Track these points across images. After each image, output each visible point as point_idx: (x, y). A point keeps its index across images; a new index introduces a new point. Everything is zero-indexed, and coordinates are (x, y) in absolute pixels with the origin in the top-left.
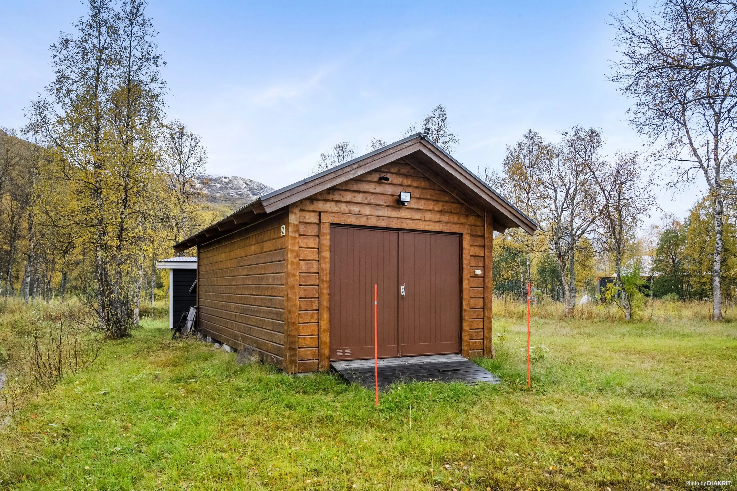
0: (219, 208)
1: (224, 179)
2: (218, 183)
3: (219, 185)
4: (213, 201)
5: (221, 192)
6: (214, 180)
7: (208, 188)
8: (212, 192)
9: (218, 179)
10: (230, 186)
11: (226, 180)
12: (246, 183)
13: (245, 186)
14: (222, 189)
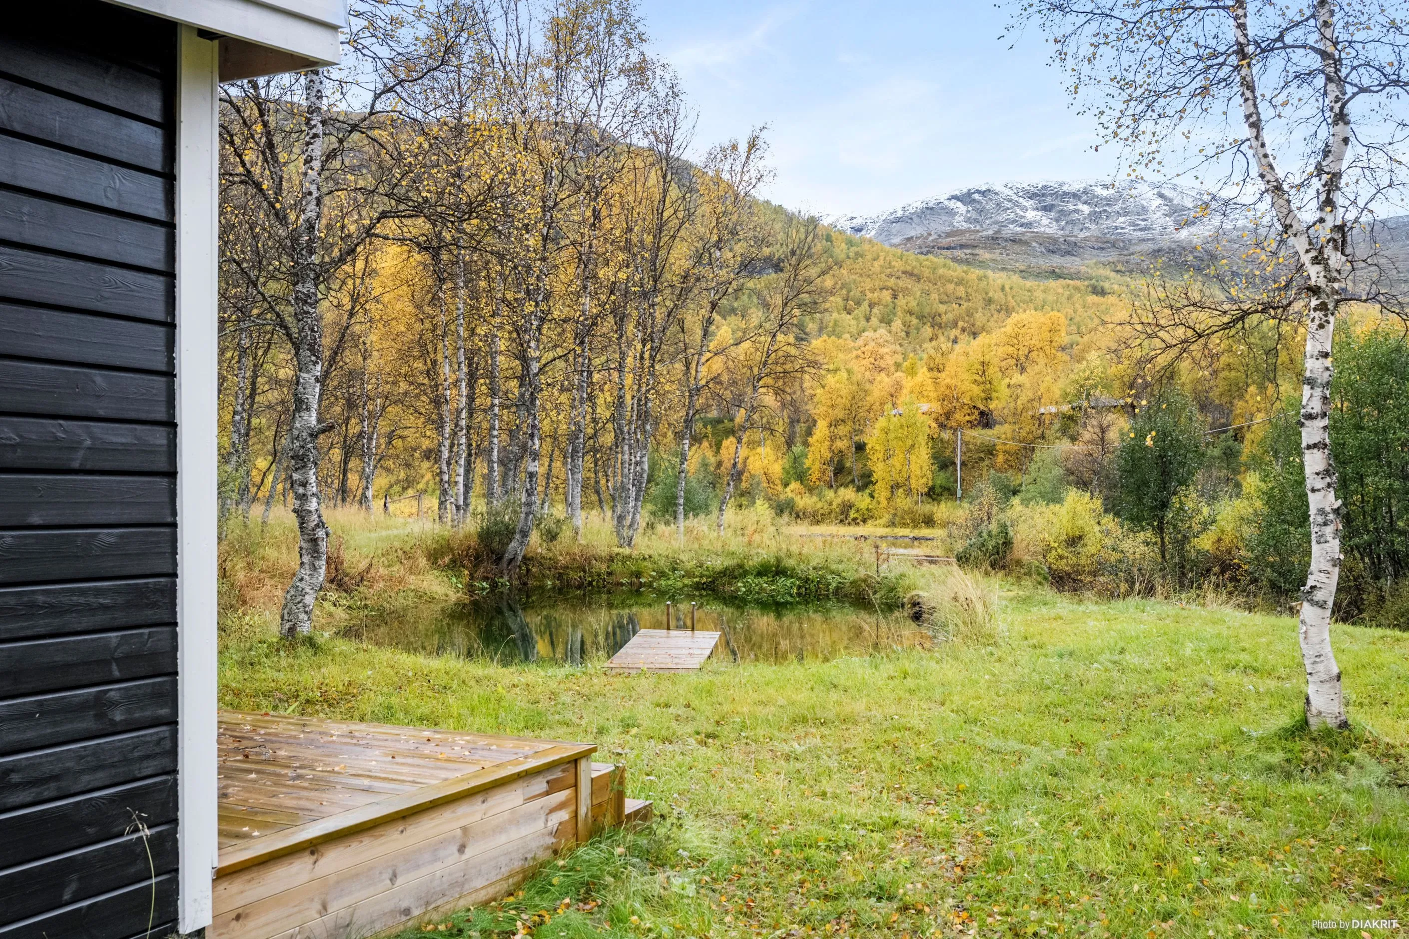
0: (1083, 269)
1: (1100, 191)
2: (1085, 203)
3: (1086, 209)
4: (1068, 253)
5: (1093, 227)
6: (1075, 196)
7: (1057, 220)
8: (1069, 227)
9: (1085, 192)
10: (1116, 208)
11: (1105, 193)
12: (1161, 196)
13: (1160, 201)
14: (1095, 217)
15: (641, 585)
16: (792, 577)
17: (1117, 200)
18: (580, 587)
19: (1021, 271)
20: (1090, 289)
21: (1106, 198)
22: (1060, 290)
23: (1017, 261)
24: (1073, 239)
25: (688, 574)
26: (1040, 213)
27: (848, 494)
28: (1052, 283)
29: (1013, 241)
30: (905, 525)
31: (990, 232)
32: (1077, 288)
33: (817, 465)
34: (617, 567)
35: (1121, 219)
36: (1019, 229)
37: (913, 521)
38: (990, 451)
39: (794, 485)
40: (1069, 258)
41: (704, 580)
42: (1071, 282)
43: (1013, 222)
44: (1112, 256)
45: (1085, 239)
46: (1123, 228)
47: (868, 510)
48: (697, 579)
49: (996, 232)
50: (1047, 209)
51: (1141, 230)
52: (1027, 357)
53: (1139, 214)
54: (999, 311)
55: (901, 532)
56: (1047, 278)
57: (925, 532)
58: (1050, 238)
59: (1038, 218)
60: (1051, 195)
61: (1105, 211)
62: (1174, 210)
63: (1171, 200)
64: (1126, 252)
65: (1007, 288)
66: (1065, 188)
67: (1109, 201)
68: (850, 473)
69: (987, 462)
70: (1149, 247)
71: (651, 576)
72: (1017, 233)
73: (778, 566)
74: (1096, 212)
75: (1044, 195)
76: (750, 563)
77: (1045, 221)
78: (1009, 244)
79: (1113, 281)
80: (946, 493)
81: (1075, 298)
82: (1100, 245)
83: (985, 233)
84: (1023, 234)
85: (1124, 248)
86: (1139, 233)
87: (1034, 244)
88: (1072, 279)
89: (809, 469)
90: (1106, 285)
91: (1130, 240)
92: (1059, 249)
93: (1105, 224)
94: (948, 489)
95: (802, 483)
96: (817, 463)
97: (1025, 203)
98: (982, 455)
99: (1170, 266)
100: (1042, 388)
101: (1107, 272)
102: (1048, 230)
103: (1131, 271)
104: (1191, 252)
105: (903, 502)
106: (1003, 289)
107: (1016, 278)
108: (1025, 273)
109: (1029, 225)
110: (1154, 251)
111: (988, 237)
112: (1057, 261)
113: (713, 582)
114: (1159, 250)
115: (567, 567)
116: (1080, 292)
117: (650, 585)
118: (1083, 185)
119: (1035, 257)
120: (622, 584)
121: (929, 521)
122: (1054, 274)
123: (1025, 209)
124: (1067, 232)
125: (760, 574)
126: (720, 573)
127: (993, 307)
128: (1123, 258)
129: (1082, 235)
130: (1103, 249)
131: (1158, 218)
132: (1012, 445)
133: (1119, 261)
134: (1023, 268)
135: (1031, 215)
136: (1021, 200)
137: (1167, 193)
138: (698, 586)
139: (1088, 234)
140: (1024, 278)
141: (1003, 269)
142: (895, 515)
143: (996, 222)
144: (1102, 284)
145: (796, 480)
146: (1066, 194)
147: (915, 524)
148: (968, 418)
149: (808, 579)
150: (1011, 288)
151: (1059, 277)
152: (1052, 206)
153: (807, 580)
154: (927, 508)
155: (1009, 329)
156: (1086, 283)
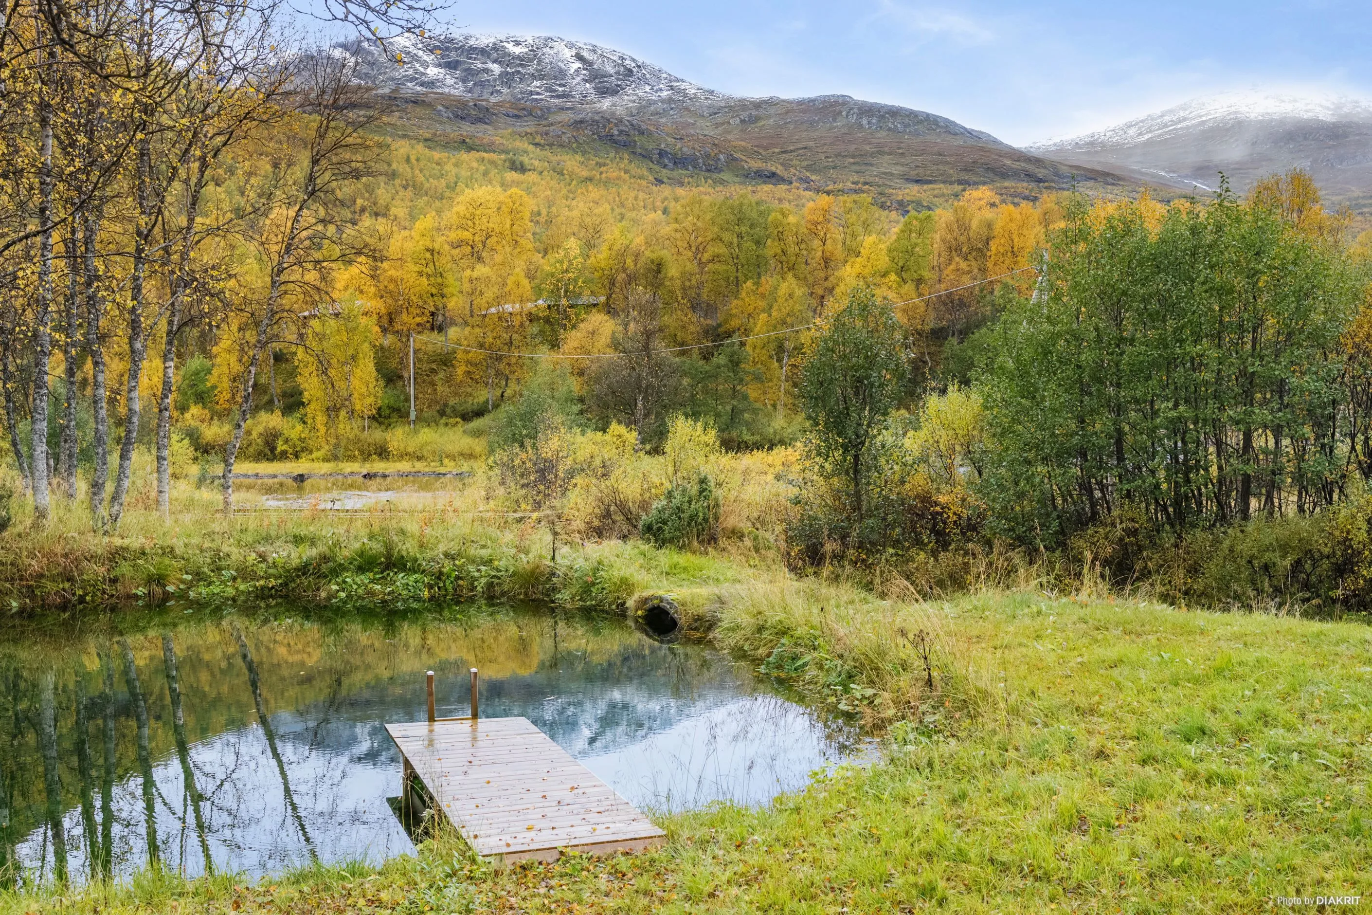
15: (167, 596)
16: (415, 572)
17: (531, 61)
18: (63, 607)
19: (426, 140)
20: (507, 164)
21: (518, 57)
22: (475, 165)
23: (420, 127)
24: (484, 103)
25: (244, 573)
26: (442, 71)
27: (271, 420)
28: (464, 156)
29: (415, 102)
30: (351, 458)
31: (387, 91)
32: (492, 162)
33: (226, 384)
34: (125, 569)
35: (537, 83)
36: (419, 88)
37: (362, 452)
38: (445, 360)
39: (195, 410)
40: (482, 127)
41: (272, 582)
42: (485, 155)
43: (412, 79)
44: (529, 126)
45: (498, 104)
46: (538, 94)
47: (300, 439)
48: (262, 582)
49: (393, 91)
50: (451, 66)
51: (558, 97)
52: (484, 244)
53: (556, 78)
54: (405, 188)
55: (348, 467)
56: (456, 149)
57: (378, 466)
58: (458, 101)
59: (441, 76)
60: (456, 49)
61: (519, 72)
62: (595, 76)
63: (591, 64)
64: (544, 122)
65: (413, 158)
66: (472, 42)
67: (522, 60)
68: (265, 392)
69: (441, 375)
70: (567, 117)
71: (183, 581)
72: (418, 93)
73: (389, 556)
74: (508, 73)
75: (447, 49)
76: (346, 553)
77: (450, 81)
78: (410, 106)
79: (532, 156)
80: (395, 415)
81: (492, 175)
82: (516, 112)
83: (380, 91)
84: (426, 94)
85: (542, 117)
86: (556, 101)
87: (440, 108)
88: (485, 151)
89: (214, 387)
90: (526, 160)
91: (548, 109)
92: (469, 115)
93: (519, 87)
94: (398, 410)
95: (204, 408)
96: (226, 379)
97: (425, 58)
98: (434, 366)
99: (594, 140)
100: (510, 281)
101: (523, 145)
102: (453, 92)
103: (551, 145)
104: (616, 125)
105: (347, 428)
106: (408, 160)
107: (420, 147)
108: (430, 142)
109: (431, 84)
110: (576, 122)
111: (383, 97)
112: (467, 129)
113: (285, 584)
114: (582, 122)
115: (42, 576)
116: (496, 167)
117: (182, 595)
118: (492, 40)
119: (441, 123)
120: (136, 597)
121: (382, 452)
122: (466, 145)
123: (425, 65)
124: (476, 96)
125: (361, 569)
126: (297, 569)
127: (397, 182)
128: (542, 129)
129: (494, 99)
130: (518, 117)
131: (580, 86)
132: (476, 354)
133: (537, 132)
134: (428, 136)
135: (433, 72)
136: (421, 53)
137: (585, 54)
138: (263, 594)
139: (499, 99)
140: (429, 148)
141: (404, 136)
142: (337, 446)
143: (392, 79)
144: (521, 158)
145: (196, 403)
146: (472, 49)
147: (366, 456)
148: (418, 320)
149: (441, 573)
150: (418, 160)
151: (470, 149)
152: (457, 62)
153: (440, 576)
154: (377, 435)
155: (461, 209)
156: (503, 156)
